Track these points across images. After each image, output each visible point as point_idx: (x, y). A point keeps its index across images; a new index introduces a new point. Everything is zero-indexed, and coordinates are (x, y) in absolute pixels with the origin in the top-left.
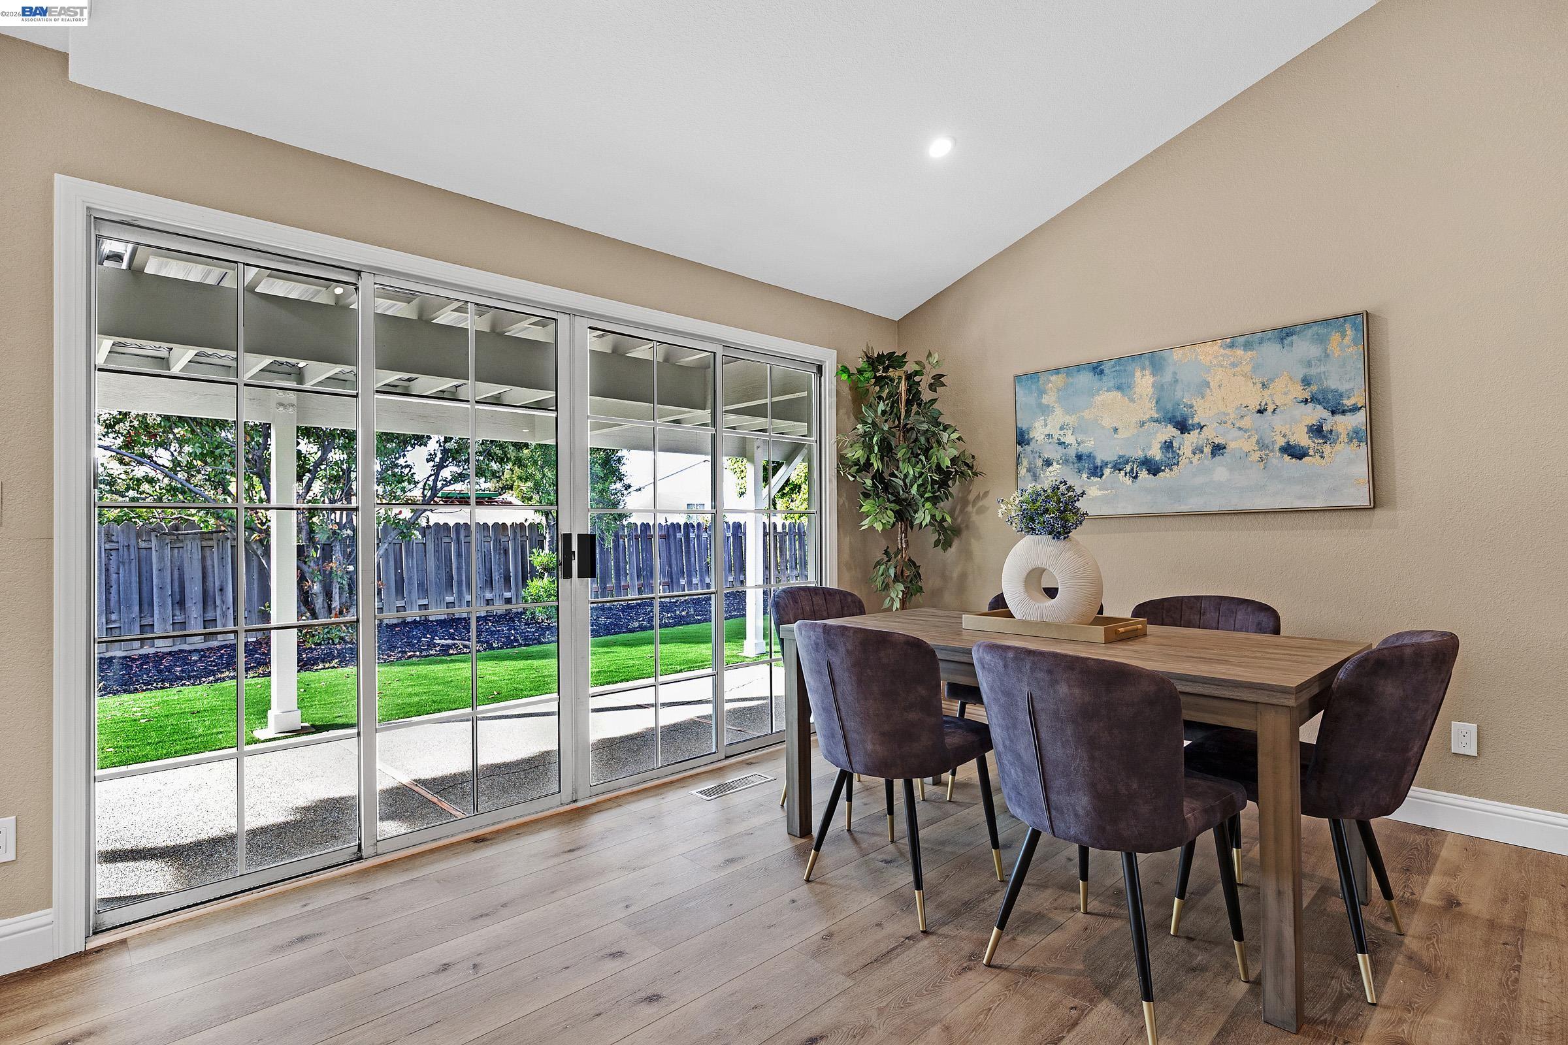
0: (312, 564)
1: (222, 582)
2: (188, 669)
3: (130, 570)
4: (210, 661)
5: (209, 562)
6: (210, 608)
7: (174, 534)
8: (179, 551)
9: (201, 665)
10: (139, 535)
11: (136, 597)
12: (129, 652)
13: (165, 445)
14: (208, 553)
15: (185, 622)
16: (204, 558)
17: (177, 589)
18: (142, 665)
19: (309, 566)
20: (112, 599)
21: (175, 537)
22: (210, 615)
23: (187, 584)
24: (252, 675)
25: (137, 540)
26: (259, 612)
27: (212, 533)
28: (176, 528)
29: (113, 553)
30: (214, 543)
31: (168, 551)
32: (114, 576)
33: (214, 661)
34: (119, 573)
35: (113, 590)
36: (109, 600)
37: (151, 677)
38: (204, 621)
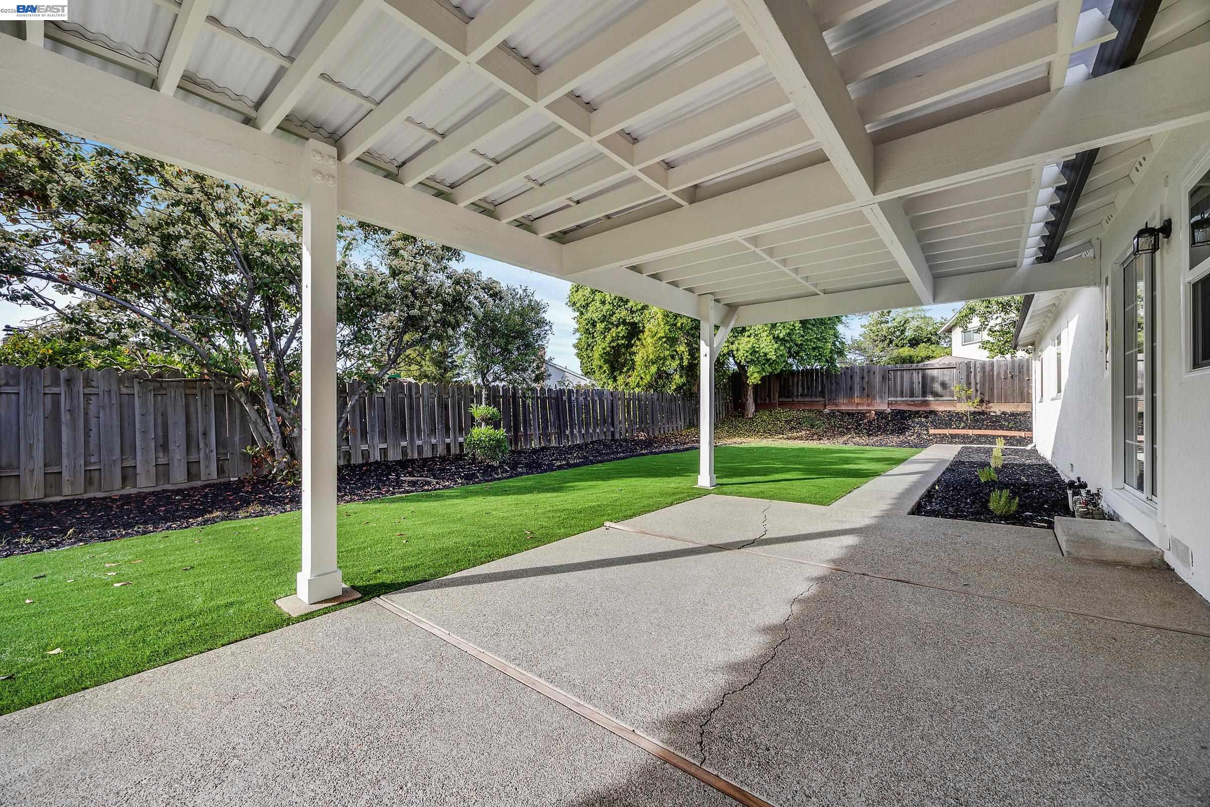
0: (292, 411)
1: (205, 427)
2: (172, 508)
3: (111, 414)
4: (195, 500)
5: (192, 409)
6: (194, 450)
7: (157, 381)
8: (162, 398)
9: (186, 505)
10: (120, 381)
11: (117, 440)
12: (109, 493)
13: (148, 297)
14: (192, 401)
15: (168, 464)
16: (187, 406)
17: (160, 433)
18: (123, 505)
19: (290, 413)
20: (91, 441)
21: (159, 385)
22: (193, 457)
23: (171, 427)
24: (243, 515)
25: (119, 385)
26: (241, 454)
27: (195, 381)
28: (159, 375)
29: (92, 397)
30: (198, 391)
31: (151, 397)
32: (93, 421)
33: (198, 500)
34: (99, 418)
35: (93, 434)
36: (88, 443)
37: (133, 518)
38: (188, 463)
